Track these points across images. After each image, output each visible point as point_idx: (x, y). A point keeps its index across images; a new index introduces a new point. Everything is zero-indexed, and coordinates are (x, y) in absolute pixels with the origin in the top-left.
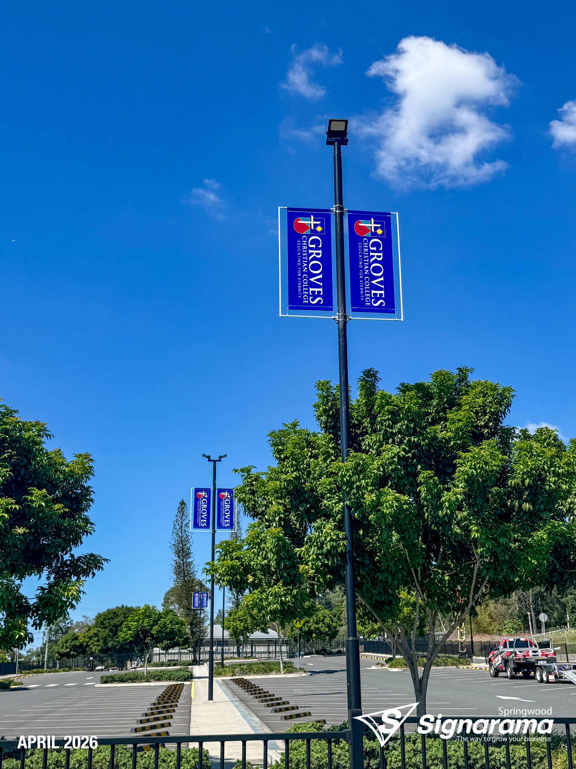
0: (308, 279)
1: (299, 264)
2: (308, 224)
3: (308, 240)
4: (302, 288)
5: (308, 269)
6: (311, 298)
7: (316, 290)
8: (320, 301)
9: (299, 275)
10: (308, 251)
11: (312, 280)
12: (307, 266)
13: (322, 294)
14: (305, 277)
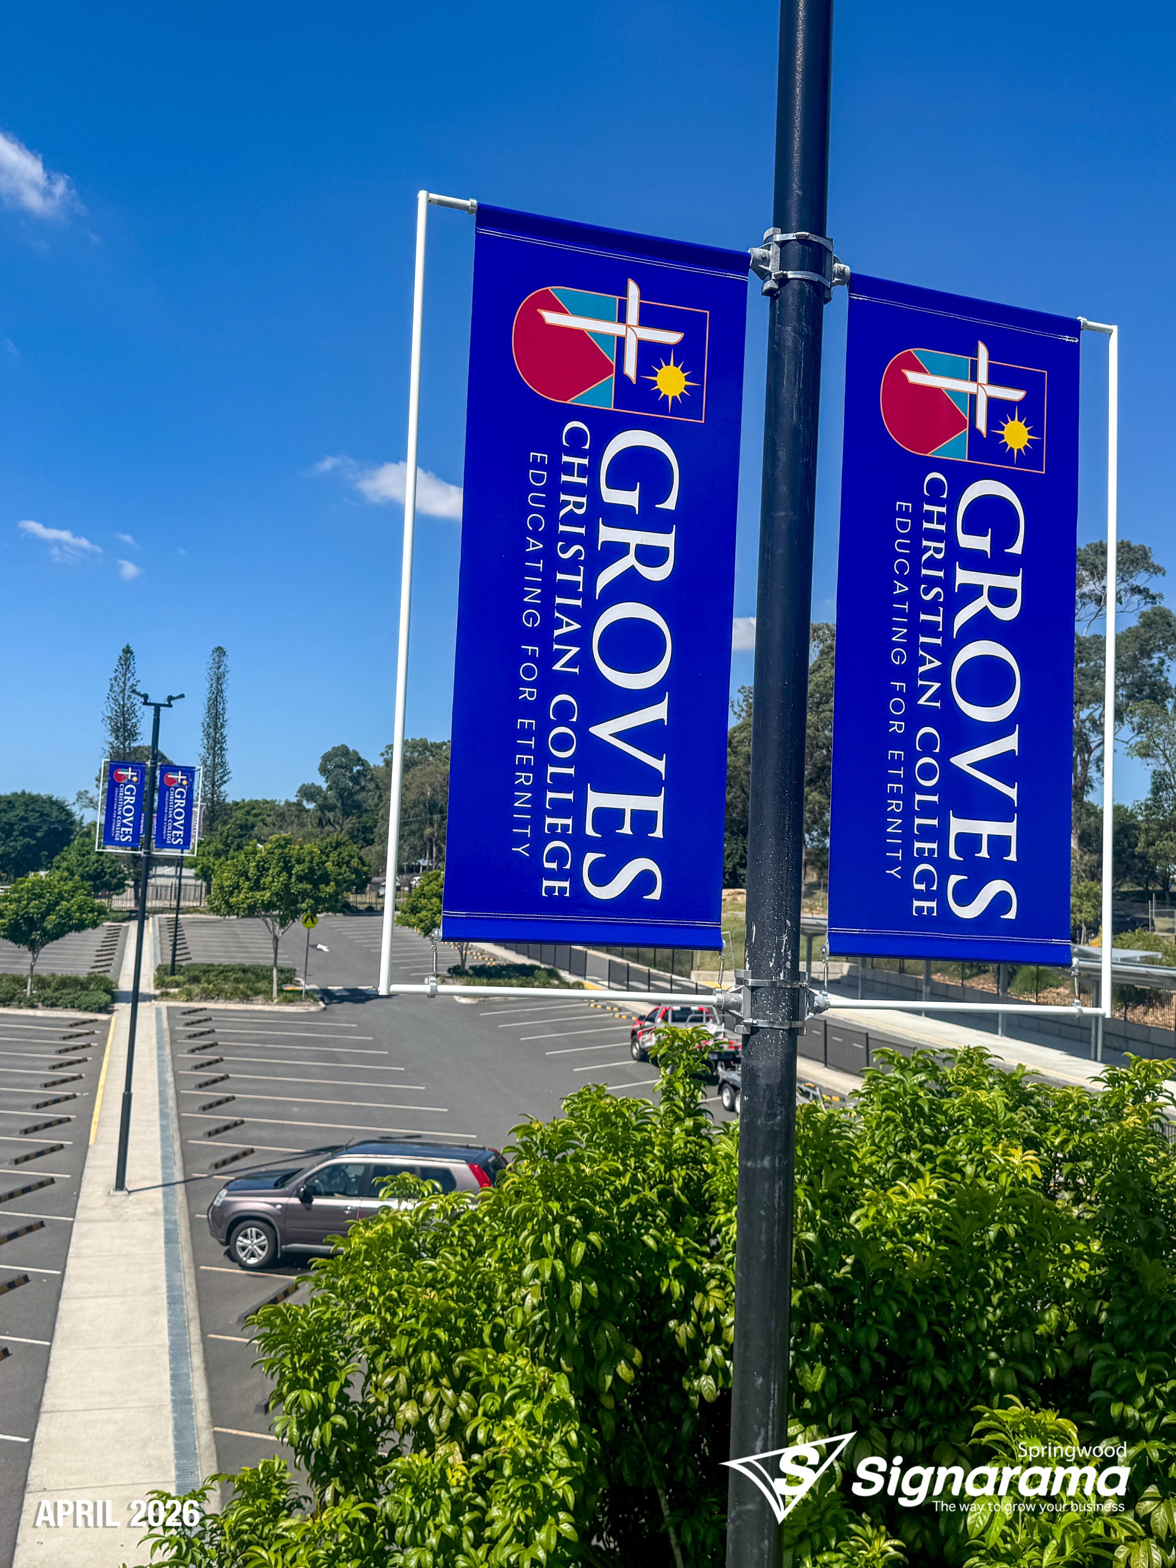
0: (581, 729)
1: (530, 620)
2: (609, 337)
3: (596, 454)
4: (539, 788)
5: (584, 659)
6: (590, 858)
7: (629, 803)
8: (644, 881)
9: (528, 694)
10: (593, 532)
11: (604, 731)
12: (581, 638)
13: (659, 833)
14: (564, 710)
